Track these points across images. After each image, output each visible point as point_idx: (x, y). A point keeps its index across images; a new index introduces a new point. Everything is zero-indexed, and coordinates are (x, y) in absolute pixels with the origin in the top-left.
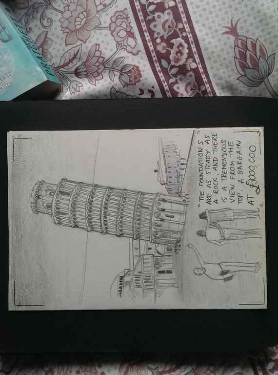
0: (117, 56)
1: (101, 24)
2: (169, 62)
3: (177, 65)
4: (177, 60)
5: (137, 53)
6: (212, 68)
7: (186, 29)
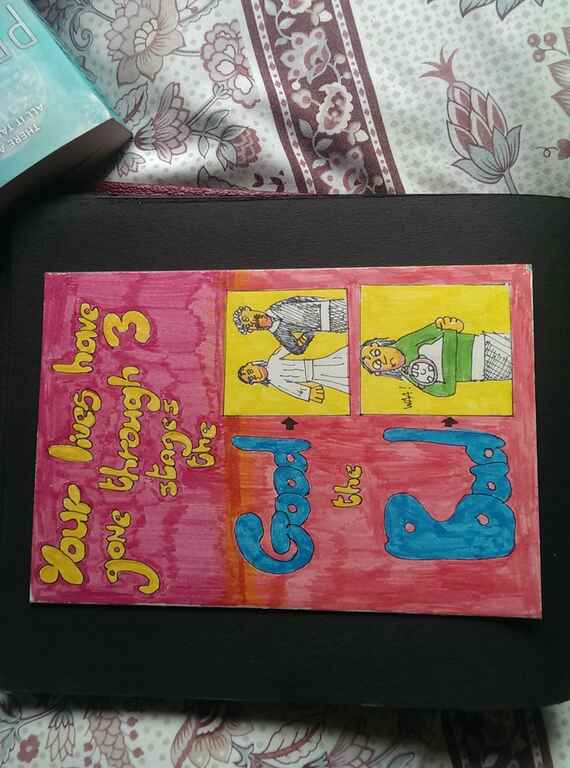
0: (213, 108)
1: (184, 45)
2: (315, 127)
3: (330, 133)
4: (331, 124)
5: (254, 105)
6: (399, 143)
7: (352, 67)
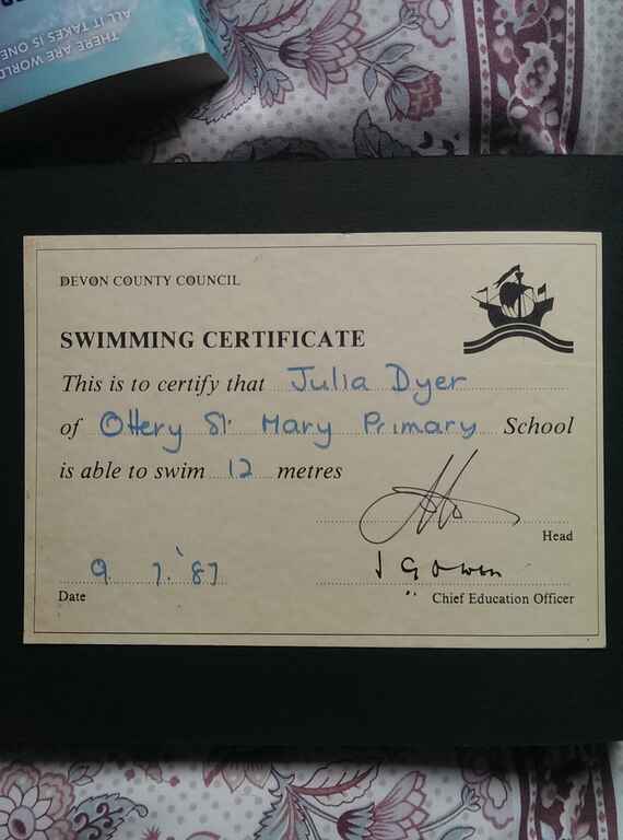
0: (396, 38)
2: (513, 90)
3: (526, 102)
5: (446, 44)
7: (568, 26)
